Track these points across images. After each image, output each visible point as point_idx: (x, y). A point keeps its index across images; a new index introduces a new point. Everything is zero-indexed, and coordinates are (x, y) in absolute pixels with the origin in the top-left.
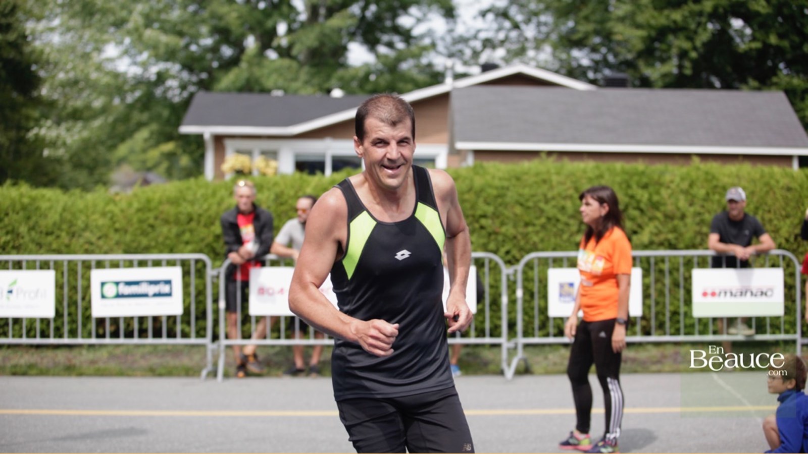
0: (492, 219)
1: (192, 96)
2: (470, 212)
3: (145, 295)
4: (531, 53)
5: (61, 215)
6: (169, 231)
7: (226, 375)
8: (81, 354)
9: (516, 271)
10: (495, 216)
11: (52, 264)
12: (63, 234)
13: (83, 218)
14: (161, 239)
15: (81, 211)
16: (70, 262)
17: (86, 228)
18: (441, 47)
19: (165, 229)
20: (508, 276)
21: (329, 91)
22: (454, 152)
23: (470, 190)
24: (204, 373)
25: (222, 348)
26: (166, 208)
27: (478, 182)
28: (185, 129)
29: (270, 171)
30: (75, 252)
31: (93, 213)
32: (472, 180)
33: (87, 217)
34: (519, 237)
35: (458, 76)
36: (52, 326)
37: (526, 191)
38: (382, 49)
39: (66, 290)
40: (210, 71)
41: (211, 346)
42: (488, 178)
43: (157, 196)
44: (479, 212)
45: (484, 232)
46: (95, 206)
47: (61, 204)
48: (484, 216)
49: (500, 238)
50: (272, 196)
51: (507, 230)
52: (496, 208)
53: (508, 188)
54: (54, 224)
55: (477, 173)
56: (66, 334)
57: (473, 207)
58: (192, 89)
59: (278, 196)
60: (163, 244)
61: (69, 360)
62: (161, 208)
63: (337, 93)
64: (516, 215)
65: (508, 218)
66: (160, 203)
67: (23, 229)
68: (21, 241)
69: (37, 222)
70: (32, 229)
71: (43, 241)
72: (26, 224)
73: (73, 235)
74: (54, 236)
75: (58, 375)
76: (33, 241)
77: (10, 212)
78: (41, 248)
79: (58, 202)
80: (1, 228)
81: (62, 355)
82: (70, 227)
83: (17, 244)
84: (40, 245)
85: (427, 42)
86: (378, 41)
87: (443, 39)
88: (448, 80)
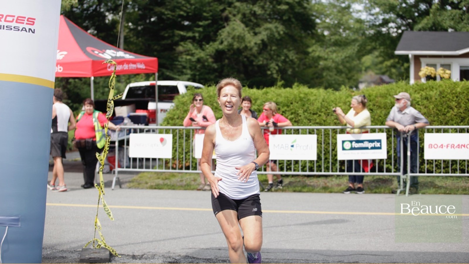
3: (367, 148)
5: (321, 104)
6: (381, 112)
8: (332, 181)
11: (315, 131)
12: (323, 114)
14: (376, 117)
15: (332, 101)
19: (379, 112)
24: (398, 191)
25: (409, 178)
26: (380, 99)
28: (397, 52)
29: (446, 76)
30: (329, 125)
31: (339, 102)
36: (315, 165)
39: (323, 144)
40: (413, 18)
41: (402, 177)
43: (374, 93)
46: (340, 98)
47: (322, 97)
50: (438, 93)
54: (318, 108)
56: (323, 169)
58: (403, 28)
59: (441, 93)
60: (377, 120)
61: (326, 184)
62: (377, 99)
66: (376, 97)
67: (301, 112)
68: (300, 118)
69: (308, 107)
70: (305, 111)
71: (311, 118)
72: (302, 108)
73: (328, 115)
74: (318, 115)
75: (319, 192)
76: (306, 118)
77: (294, 103)
78: (310, 122)
79: (320, 96)
80: (288, 111)
81: (321, 181)
82: (326, 110)
83: (297, 119)
84: (310, 120)
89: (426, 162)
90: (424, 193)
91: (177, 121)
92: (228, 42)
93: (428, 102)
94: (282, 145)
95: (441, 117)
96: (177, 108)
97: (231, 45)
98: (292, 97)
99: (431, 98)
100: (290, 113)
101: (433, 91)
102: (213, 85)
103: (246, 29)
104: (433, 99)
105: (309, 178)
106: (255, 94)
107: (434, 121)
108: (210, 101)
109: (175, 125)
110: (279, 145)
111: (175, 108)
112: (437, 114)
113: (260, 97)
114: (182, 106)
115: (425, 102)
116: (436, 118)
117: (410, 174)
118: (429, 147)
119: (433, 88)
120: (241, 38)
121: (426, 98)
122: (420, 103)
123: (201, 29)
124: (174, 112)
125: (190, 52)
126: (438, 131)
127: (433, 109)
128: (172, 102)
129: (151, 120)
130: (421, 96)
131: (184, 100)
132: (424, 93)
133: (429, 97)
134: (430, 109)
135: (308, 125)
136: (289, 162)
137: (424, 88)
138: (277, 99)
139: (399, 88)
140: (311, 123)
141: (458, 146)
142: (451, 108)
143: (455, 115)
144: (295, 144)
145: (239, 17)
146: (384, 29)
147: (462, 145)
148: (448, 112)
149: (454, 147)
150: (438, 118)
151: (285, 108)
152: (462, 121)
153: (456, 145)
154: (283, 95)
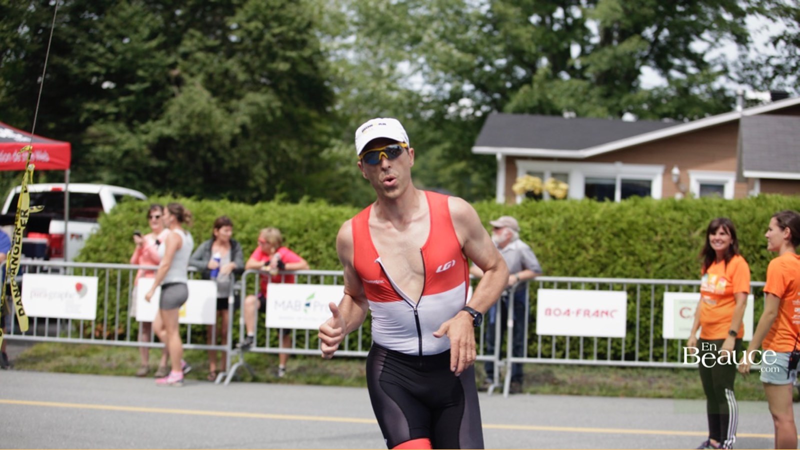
1: (485, 115)
2: (752, 243)
7: (512, 392)
18: (732, 74)
21: (621, 114)
22: (741, 180)
23: (752, 221)
24: (491, 388)
25: (509, 366)
28: (477, 150)
29: (559, 193)
32: (754, 211)
35: (749, 103)
38: (675, 74)
40: (503, 92)
42: (770, 208)
44: (760, 243)
45: (764, 262)
50: (562, 221)
55: (759, 205)
56: (360, 346)
58: (485, 108)
59: (566, 221)
63: (628, 117)
67: (321, 245)
68: (319, 256)
70: (329, 245)
72: (325, 240)
75: (350, 385)
76: (330, 257)
77: (310, 230)
78: (338, 264)
80: (301, 244)
81: (354, 367)
83: (315, 259)
84: (337, 261)
85: (718, 68)
86: (671, 66)
87: (735, 64)
88: (739, 108)
89: (540, 340)
90: (534, 393)
91: (104, 255)
92: (181, 122)
93: (544, 237)
94: (290, 302)
95: (566, 263)
96: (104, 232)
97: (186, 127)
98: (307, 219)
99: (549, 230)
100: (303, 247)
101: (553, 217)
102: (168, 193)
103: (214, 100)
104: (553, 231)
106: (241, 212)
107: (554, 269)
109: (100, 261)
110: (283, 303)
111: (101, 233)
112: (560, 258)
113: (251, 218)
114: (114, 229)
115: (539, 235)
116: (557, 265)
117: (511, 359)
118: (546, 314)
119: (552, 211)
120: (203, 117)
121: (541, 230)
122: (530, 237)
123: (132, 98)
124: (99, 240)
125: (111, 140)
126: (562, 286)
127: (552, 248)
128: (95, 222)
129: (53, 252)
130: (532, 225)
131: (119, 217)
132: (536, 221)
133: (546, 228)
134: (546, 248)
135: (334, 269)
136: (300, 334)
137: (538, 211)
138: (281, 222)
139: (493, 210)
141: (597, 313)
142: (584, 248)
143: (591, 260)
144: (312, 302)
145: (199, 79)
146: (452, 109)
147: (603, 312)
148: (578, 254)
149: (588, 314)
150: (561, 264)
151: (295, 239)
152: (603, 269)
153: (592, 311)
154: (291, 216)
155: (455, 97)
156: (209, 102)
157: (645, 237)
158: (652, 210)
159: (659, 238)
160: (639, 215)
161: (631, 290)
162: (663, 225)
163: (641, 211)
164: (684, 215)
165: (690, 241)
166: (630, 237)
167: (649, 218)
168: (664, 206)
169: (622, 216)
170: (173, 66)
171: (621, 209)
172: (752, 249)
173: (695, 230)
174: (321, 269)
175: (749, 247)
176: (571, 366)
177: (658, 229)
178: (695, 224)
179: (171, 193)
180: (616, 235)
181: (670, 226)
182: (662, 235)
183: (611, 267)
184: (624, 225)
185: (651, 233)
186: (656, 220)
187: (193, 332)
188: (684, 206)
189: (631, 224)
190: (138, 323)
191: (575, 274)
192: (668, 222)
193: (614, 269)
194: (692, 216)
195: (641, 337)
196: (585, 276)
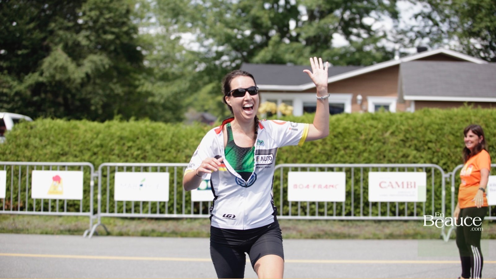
0: (435, 143)
1: (238, 66)
2: (422, 139)
4: (446, 41)
5: (171, 139)
9: (451, 176)
10: (437, 141)
11: (167, 169)
12: (173, 150)
13: (185, 141)
15: (184, 137)
16: (178, 167)
17: (187, 147)
18: (390, 37)
20: (446, 178)
22: (402, 102)
23: (422, 125)
27: (427, 120)
29: (288, 112)
30: (179, 162)
31: (191, 138)
32: (423, 120)
33: (187, 140)
34: (452, 154)
35: (403, 55)
36: (167, 206)
37: (456, 126)
38: (353, 38)
39: (175, 185)
40: (249, 51)
42: (433, 118)
44: (427, 139)
45: (430, 151)
46: (192, 133)
47: (172, 132)
48: (430, 141)
49: (440, 154)
51: (444, 150)
52: (437, 137)
53: (445, 125)
54: (167, 144)
55: (425, 115)
56: (175, 211)
57: (424, 136)
58: (238, 62)
61: (176, 228)
64: (449, 141)
65: (445, 142)
67: (148, 147)
68: (147, 154)
69: (156, 143)
70: (153, 147)
71: (160, 155)
72: (150, 144)
73: (179, 151)
74: (167, 152)
75: (169, 236)
77: (140, 137)
79: (169, 130)
81: (171, 224)
82: (177, 146)
83: (144, 156)
84: (158, 157)
85: (381, 34)
86: (351, 33)
87: (391, 32)
88: (397, 57)
89: (290, 204)
91: (9, 157)
94: (130, 184)
95: (304, 155)
96: (9, 142)
98: (138, 131)
100: (136, 148)
102: (49, 117)
103: (69, 59)
105: (157, 222)
106: (95, 127)
107: (297, 159)
108: (46, 135)
109: (7, 160)
110: (126, 184)
112: (301, 152)
113: (102, 131)
114: (15, 140)
118: (294, 188)
124: (5, 147)
125: (7, 85)
126: (304, 169)
131: (18, 132)
135: (156, 162)
136: (137, 204)
140: (160, 160)
141: (326, 187)
142: (315, 145)
143: (320, 153)
144: (144, 183)
145: (60, 46)
146: (217, 62)
147: (330, 186)
148: (312, 149)
149: (321, 187)
150: (301, 156)
151: (130, 144)
152: (328, 159)
153: (323, 185)
154: (128, 129)
155: (219, 55)
156: (67, 61)
157: (353, 137)
158: (358, 120)
159: (363, 137)
160: (349, 123)
161: (348, 171)
162: (365, 129)
163: (351, 121)
164: (378, 123)
165: (384, 139)
166: (344, 137)
167: (356, 125)
168: (365, 117)
169: (339, 124)
170: (44, 39)
171: (338, 120)
172: (422, 143)
173: (386, 132)
174: (148, 162)
175: (420, 142)
176: (310, 221)
177: (363, 132)
178: (387, 128)
179: (50, 116)
180: (335, 136)
181: (370, 129)
182: (365, 135)
183: (334, 156)
184: (340, 130)
185: (358, 134)
186: (361, 126)
187: (68, 205)
188: (378, 117)
189: (345, 129)
190: (33, 200)
191: (311, 162)
192: (369, 127)
193: (336, 158)
194: (384, 123)
195: (355, 201)
196: (318, 163)
